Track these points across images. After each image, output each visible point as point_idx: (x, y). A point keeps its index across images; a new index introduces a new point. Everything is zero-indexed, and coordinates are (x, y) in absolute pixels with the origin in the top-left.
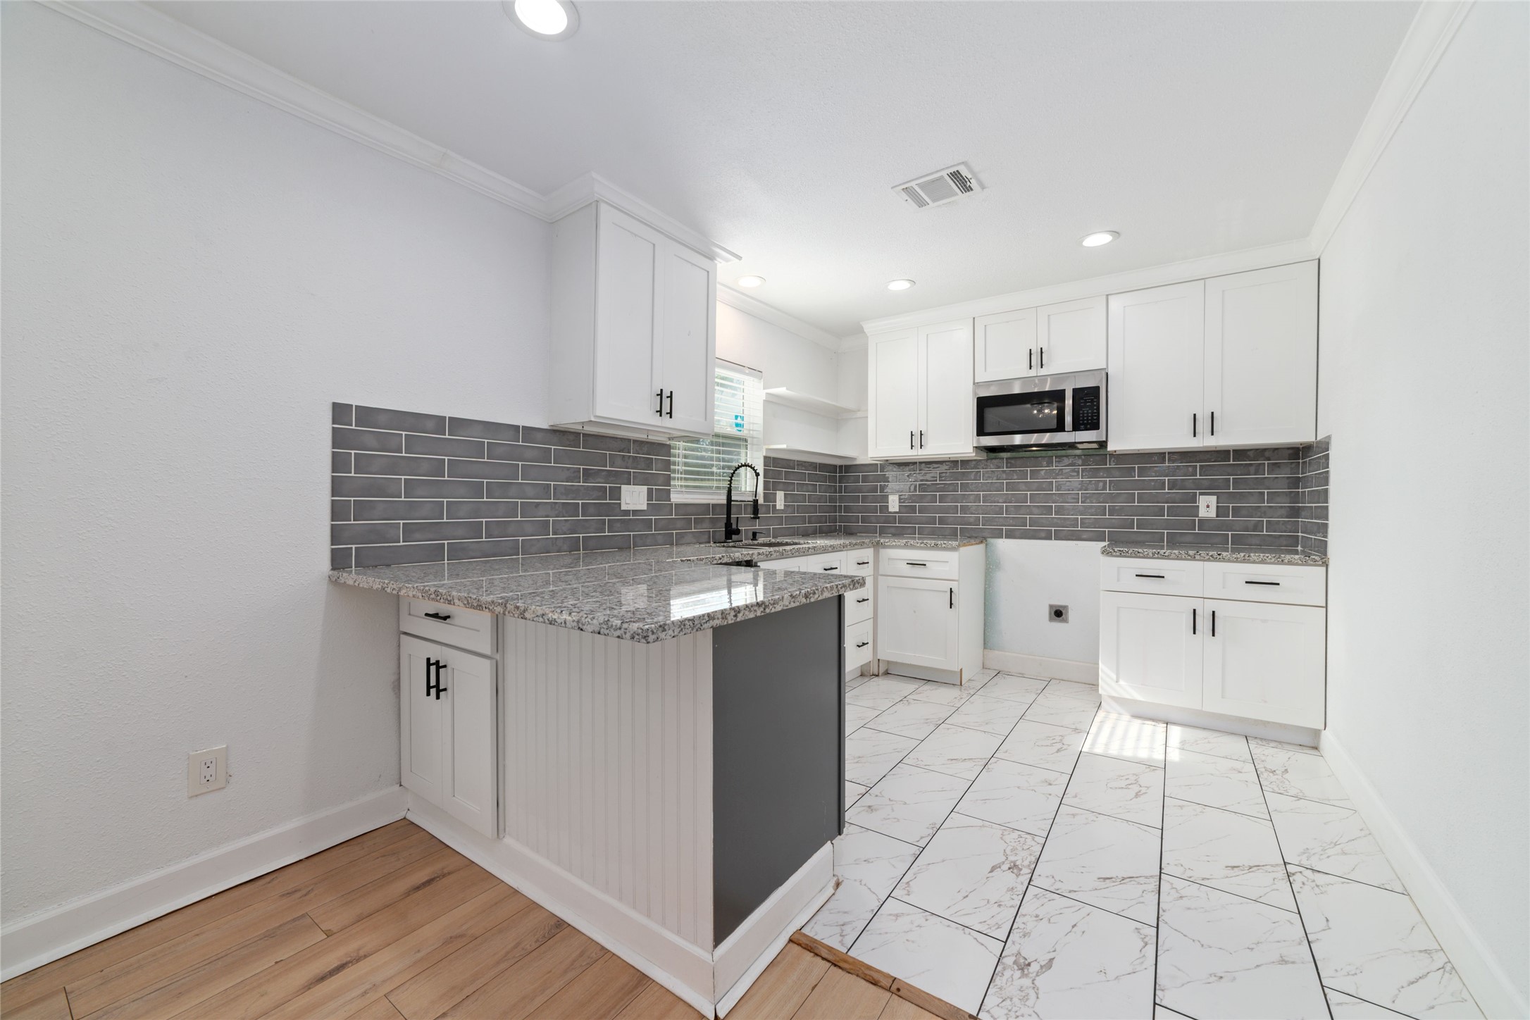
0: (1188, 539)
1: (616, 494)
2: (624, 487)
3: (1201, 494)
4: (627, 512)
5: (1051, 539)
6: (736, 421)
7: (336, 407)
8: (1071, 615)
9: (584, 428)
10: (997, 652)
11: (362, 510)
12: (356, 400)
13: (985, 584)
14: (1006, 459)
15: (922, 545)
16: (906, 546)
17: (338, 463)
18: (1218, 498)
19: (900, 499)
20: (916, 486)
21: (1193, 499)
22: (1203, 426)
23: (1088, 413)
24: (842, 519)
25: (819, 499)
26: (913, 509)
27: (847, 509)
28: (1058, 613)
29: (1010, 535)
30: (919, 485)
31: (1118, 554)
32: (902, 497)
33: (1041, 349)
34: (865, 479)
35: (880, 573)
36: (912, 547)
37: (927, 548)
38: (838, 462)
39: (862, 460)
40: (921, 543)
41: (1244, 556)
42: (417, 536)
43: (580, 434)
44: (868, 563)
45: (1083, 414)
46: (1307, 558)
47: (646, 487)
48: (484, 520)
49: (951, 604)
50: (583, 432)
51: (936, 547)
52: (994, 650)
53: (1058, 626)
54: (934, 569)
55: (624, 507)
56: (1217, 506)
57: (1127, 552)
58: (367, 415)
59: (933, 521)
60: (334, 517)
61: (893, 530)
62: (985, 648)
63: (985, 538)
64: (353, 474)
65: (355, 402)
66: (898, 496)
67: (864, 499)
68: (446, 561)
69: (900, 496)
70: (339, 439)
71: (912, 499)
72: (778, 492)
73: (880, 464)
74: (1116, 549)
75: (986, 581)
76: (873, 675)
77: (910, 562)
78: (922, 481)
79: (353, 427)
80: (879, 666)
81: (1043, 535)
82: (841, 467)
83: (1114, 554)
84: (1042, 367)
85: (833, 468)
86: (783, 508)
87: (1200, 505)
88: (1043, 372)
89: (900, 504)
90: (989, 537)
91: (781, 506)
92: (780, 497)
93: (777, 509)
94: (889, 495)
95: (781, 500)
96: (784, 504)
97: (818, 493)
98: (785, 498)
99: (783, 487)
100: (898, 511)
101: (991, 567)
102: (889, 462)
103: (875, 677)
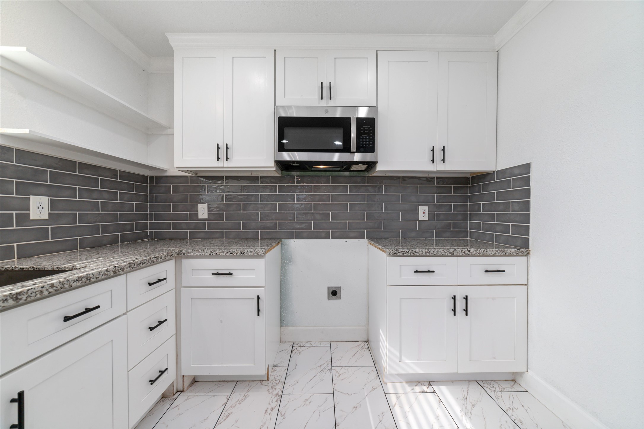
0: (413, 235)
3: (420, 205)
5: (329, 238)
8: (343, 293)
10: (290, 328)
13: (281, 276)
14: (296, 176)
15: (228, 254)
16: (211, 256)
18: (429, 207)
19: (209, 208)
20: (222, 197)
21: (416, 209)
22: (438, 156)
23: (366, 139)
24: (153, 226)
26: (220, 216)
27: (158, 217)
28: (334, 293)
29: (300, 236)
30: (226, 195)
31: (401, 254)
32: (210, 206)
33: (330, 83)
34: (176, 190)
35: (183, 285)
36: (218, 256)
37: (233, 256)
38: (148, 173)
39: (172, 172)
40: (227, 252)
41: (484, 252)
44: (165, 279)
45: (363, 139)
46: (519, 251)
49: (259, 310)
51: (242, 255)
52: (288, 326)
53: (334, 302)
54: (239, 278)
56: (429, 213)
57: (408, 252)
59: (238, 226)
61: (202, 235)
62: (281, 326)
63: (280, 239)
66: (206, 205)
67: (175, 208)
69: (208, 205)
71: (219, 208)
72: (32, 197)
73: (190, 177)
74: (400, 250)
75: (281, 273)
76: (178, 391)
77: (215, 272)
78: (228, 192)
80: (183, 381)
81: (323, 235)
82: (151, 178)
83: (398, 254)
84: (330, 99)
85: (144, 179)
86: (46, 217)
87: (419, 212)
88: (331, 103)
89: (209, 212)
90: (283, 239)
91: (40, 215)
92: (40, 204)
93: (32, 218)
94: (199, 205)
95: (41, 208)
96: (49, 213)
97: (119, 201)
98: (53, 205)
99: (47, 191)
100: (207, 218)
101: (285, 261)
102: (198, 175)
103: (179, 395)
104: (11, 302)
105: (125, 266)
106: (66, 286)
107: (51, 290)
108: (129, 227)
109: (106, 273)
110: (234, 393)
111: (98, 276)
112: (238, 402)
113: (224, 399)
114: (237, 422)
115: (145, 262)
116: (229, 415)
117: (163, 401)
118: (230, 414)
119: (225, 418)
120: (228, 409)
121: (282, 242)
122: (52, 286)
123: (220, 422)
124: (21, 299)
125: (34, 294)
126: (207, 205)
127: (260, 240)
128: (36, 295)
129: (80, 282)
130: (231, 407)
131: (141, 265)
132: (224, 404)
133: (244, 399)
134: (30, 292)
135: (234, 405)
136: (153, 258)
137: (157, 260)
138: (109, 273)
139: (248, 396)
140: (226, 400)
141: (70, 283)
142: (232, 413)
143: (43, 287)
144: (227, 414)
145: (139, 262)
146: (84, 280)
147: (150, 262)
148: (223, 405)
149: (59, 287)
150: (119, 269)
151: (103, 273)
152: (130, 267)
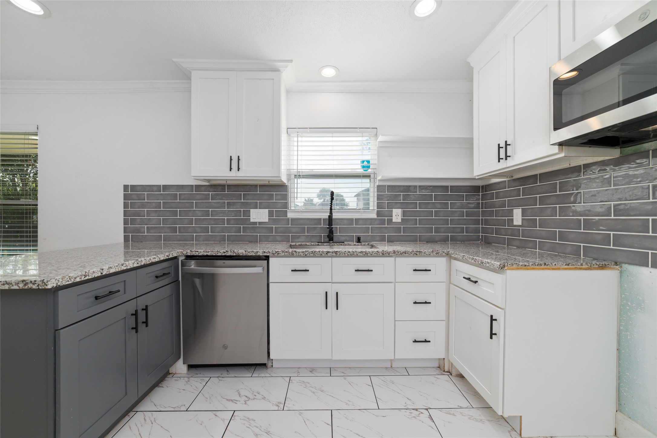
1: (247, 213)
2: (252, 210)
4: (255, 223)
6: (363, 164)
7: (124, 186)
9: (227, 182)
11: (133, 222)
12: (130, 183)
15: (473, 261)
17: (125, 206)
19: (522, 213)
24: (484, 230)
25: (452, 213)
26: (534, 223)
30: (540, 197)
32: (524, 211)
34: (497, 195)
35: (451, 282)
42: (152, 231)
43: (225, 185)
47: (268, 210)
48: (178, 226)
50: (226, 184)
54: (483, 289)
55: (252, 220)
58: (133, 187)
60: (125, 224)
62: (618, 410)
63: (618, 263)
64: (129, 209)
65: (130, 184)
67: (497, 213)
68: (162, 242)
70: (126, 197)
71: (532, 213)
72: (394, 210)
73: (508, 181)
76: (448, 372)
77: (466, 276)
79: (130, 193)
85: (476, 189)
86: (400, 221)
89: (523, 218)
90: (626, 263)
91: (397, 219)
92: (397, 213)
93: (393, 221)
94: (514, 210)
95: (397, 215)
96: (401, 219)
97: (449, 210)
98: (404, 214)
99: (401, 206)
100: (521, 224)
101: (629, 303)
102: (513, 178)
103: (448, 375)
104: (334, 254)
105: (391, 252)
106: (355, 254)
107: (348, 254)
108: (459, 230)
109: (377, 253)
110: (478, 410)
111: (372, 253)
112: (471, 417)
113: (465, 404)
114: (449, 423)
115: (408, 253)
116: (451, 414)
117: (437, 369)
118: (454, 415)
119: (447, 413)
120: (458, 412)
121: (622, 269)
122: (349, 252)
123: (442, 411)
124: (337, 254)
125: (342, 253)
126: (521, 209)
127: (582, 259)
128: (343, 254)
129: (362, 254)
130: (461, 413)
131: (404, 254)
132: (460, 407)
133: (477, 421)
134: (340, 252)
135: (464, 414)
136: (415, 251)
137: (420, 254)
138: (379, 253)
139: (484, 423)
140: (466, 407)
141: (357, 253)
142: (456, 416)
143: (345, 251)
144: (452, 412)
145: (402, 252)
146: (364, 253)
147: (413, 253)
148: (458, 406)
149: (352, 254)
150: (386, 252)
151: (375, 252)
152: (394, 253)
